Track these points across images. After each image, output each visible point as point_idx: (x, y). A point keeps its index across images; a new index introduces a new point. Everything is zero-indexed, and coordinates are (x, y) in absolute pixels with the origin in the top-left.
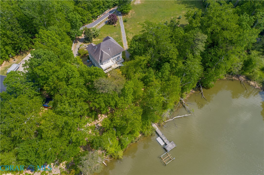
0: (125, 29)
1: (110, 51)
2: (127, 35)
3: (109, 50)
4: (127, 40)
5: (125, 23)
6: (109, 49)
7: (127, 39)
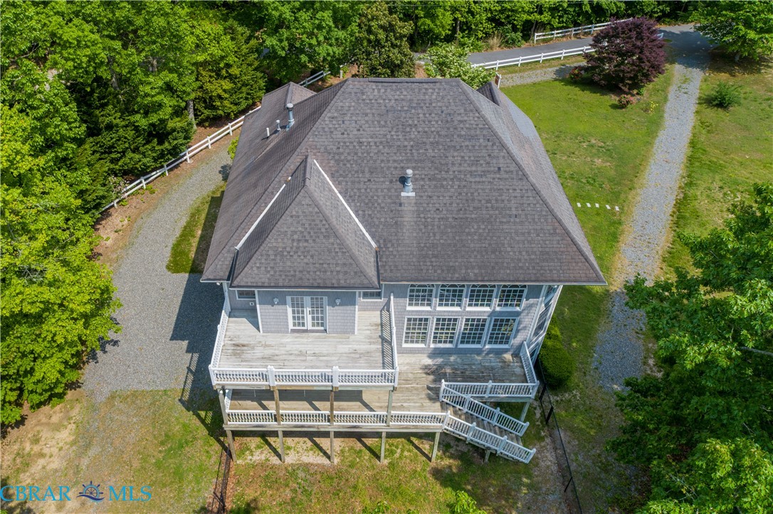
0: (693, 144)
1: (408, 218)
2: (690, 184)
3: (409, 193)
4: (677, 224)
5: (712, 114)
6: (403, 180)
7: (681, 217)
